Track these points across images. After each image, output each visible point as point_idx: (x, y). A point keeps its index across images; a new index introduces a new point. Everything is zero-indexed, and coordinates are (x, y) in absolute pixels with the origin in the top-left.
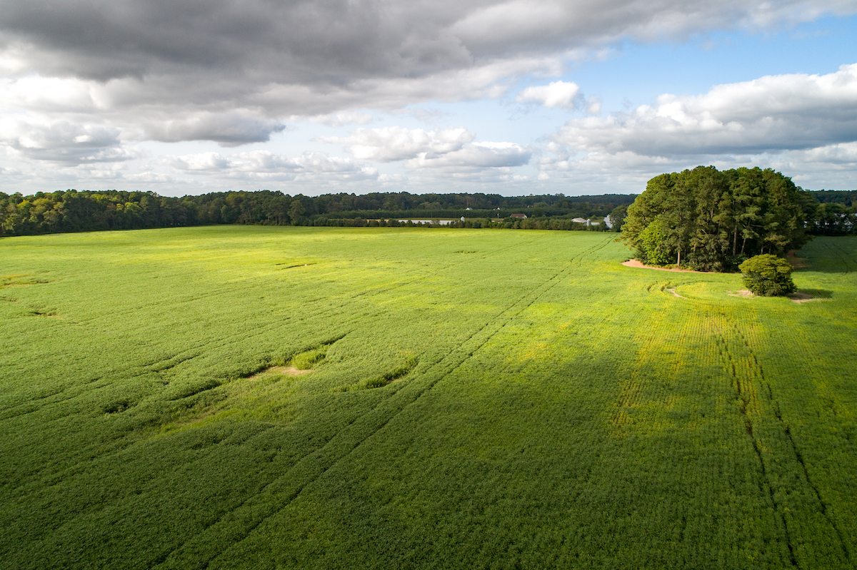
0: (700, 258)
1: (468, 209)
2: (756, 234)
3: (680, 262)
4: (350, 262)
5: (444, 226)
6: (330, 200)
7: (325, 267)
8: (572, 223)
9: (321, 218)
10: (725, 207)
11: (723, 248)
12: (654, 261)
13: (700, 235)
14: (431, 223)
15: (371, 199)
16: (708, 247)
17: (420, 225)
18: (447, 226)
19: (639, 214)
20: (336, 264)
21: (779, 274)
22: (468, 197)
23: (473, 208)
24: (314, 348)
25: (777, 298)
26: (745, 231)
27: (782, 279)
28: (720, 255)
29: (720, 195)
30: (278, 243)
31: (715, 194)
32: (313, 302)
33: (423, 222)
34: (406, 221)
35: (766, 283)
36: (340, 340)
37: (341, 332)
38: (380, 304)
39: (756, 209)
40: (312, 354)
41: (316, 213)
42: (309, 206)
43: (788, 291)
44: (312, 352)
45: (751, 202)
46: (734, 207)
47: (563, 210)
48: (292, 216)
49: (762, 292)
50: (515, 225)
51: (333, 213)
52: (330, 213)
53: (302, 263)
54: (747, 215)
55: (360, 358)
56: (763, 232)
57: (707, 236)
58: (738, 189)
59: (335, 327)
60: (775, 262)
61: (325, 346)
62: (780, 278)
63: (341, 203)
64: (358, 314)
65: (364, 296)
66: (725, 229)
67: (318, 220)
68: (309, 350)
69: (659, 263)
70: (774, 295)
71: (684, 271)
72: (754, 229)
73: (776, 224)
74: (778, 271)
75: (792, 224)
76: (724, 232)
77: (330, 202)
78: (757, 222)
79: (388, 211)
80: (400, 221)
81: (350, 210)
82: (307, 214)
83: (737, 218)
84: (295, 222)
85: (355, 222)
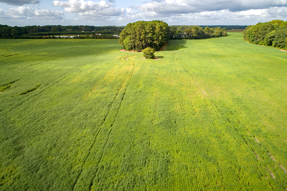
0: (138, 48)
1: (83, 31)
2: (152, 41)
3: (134, 49)
4: (31, 53)
5: (71, 38)
6: (30, 28)
7: (21, 55)
8: (113, 37)
9: (25, 35)
10: (144, 33)
11: (144, 45)
12: (127, 49)
13: (138, 42)
14: (67, 37)
15: (47, 28)
16: (140, 45)
17: (63, 38)
18: (73, 38)
19: (123, 35)
20: (26, 54)
21: (151, 53)
22: (83, 27)
23: (85, 31)
24: (7, 85)
25: (150, 59)
26: (148, 40)
27: (152, 54)
28: (143, 47)
29: (142, 30)
30: (5, 46)
31: (141, 30)
32: (11, 69)
33: (64, 37)
34: (58, 37)
35: (148, 55)
36: (17, 81)
37: (18, 79)
38: (36, 68)
39: (151, 34)
40: (5, 87)
41: (23, 33)
42: (20, 31)
43: (153, 57)
44: (6, 86)
45: (150, 32)
46: (146, 33)
47: (113, 32)
48: (13, 35)
49: (147, 58)
50: (95, 38)
51: (31, 33)
52: (29, 34)
53: (12, 54)
54: (149, 36)
55: (22, 86)
56: (153, 41)
57: (139, 42)
58: (147, 28)
59: (17, 77)
60: (150, 50)
61: (11, 84)
62: (151, 54)
63: (34, 30)
64: (27, 72)
65: (31, 66)
66: (144, 40)
67: (24, 37)
68: (5, 85)
69: (129, 50)
70: (150, 58)
71: (135, 52)
72: (151, 40)
73: (156, 38)
74: (151, 52)
75: (160, 38)
76: (144, 41)
77: (30, 29)
78: (151, 38)
79: (53, 33)
80: (56, 36)
81: (38, 32)
82: (20, 34)
83: (146, 37)
84: (14, 37)
85: (39, 37)
